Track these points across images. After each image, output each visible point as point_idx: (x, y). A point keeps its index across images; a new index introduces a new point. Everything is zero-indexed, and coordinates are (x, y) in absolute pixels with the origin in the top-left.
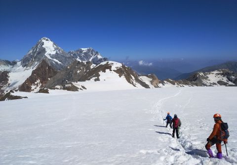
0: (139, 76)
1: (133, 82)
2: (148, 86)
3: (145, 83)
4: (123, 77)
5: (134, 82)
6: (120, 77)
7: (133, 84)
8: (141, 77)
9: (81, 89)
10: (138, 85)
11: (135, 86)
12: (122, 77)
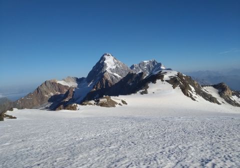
0: (203, 86)
1: (191, 95)
2: (216, 99)
3: (211, 95)
4: (178, 88)
5: (194, 95)
6: (174, 88)
7: (191, 96)
8: (205, 88)
9: (120, 104)
10: (199, 98)
11: (194, 100)
12: (176, 88)
